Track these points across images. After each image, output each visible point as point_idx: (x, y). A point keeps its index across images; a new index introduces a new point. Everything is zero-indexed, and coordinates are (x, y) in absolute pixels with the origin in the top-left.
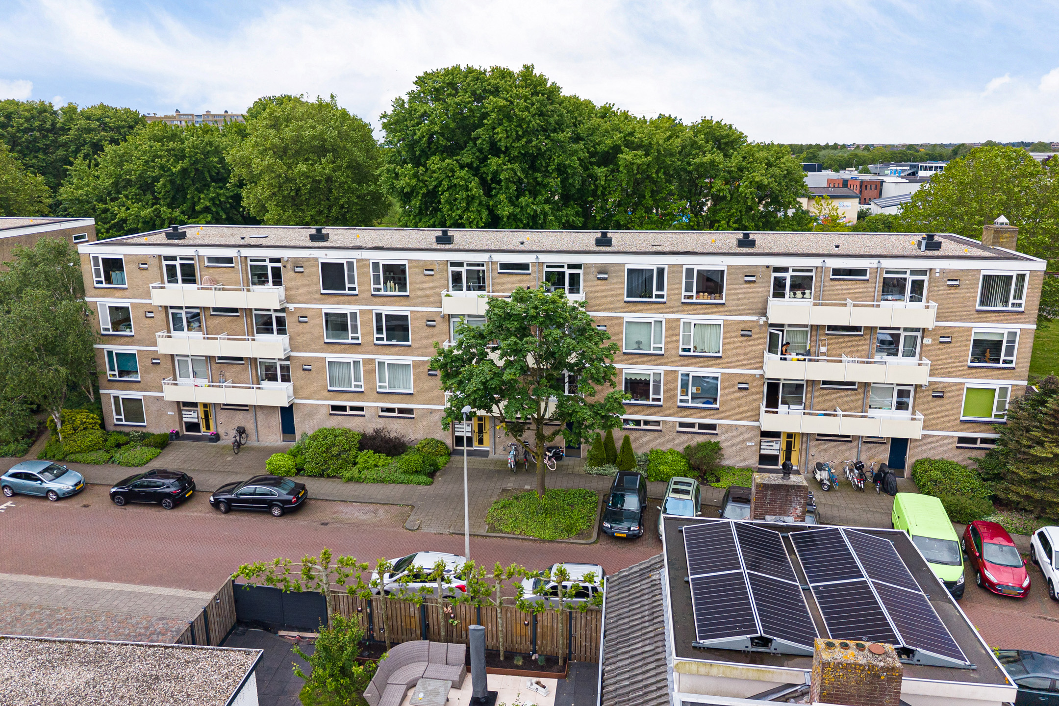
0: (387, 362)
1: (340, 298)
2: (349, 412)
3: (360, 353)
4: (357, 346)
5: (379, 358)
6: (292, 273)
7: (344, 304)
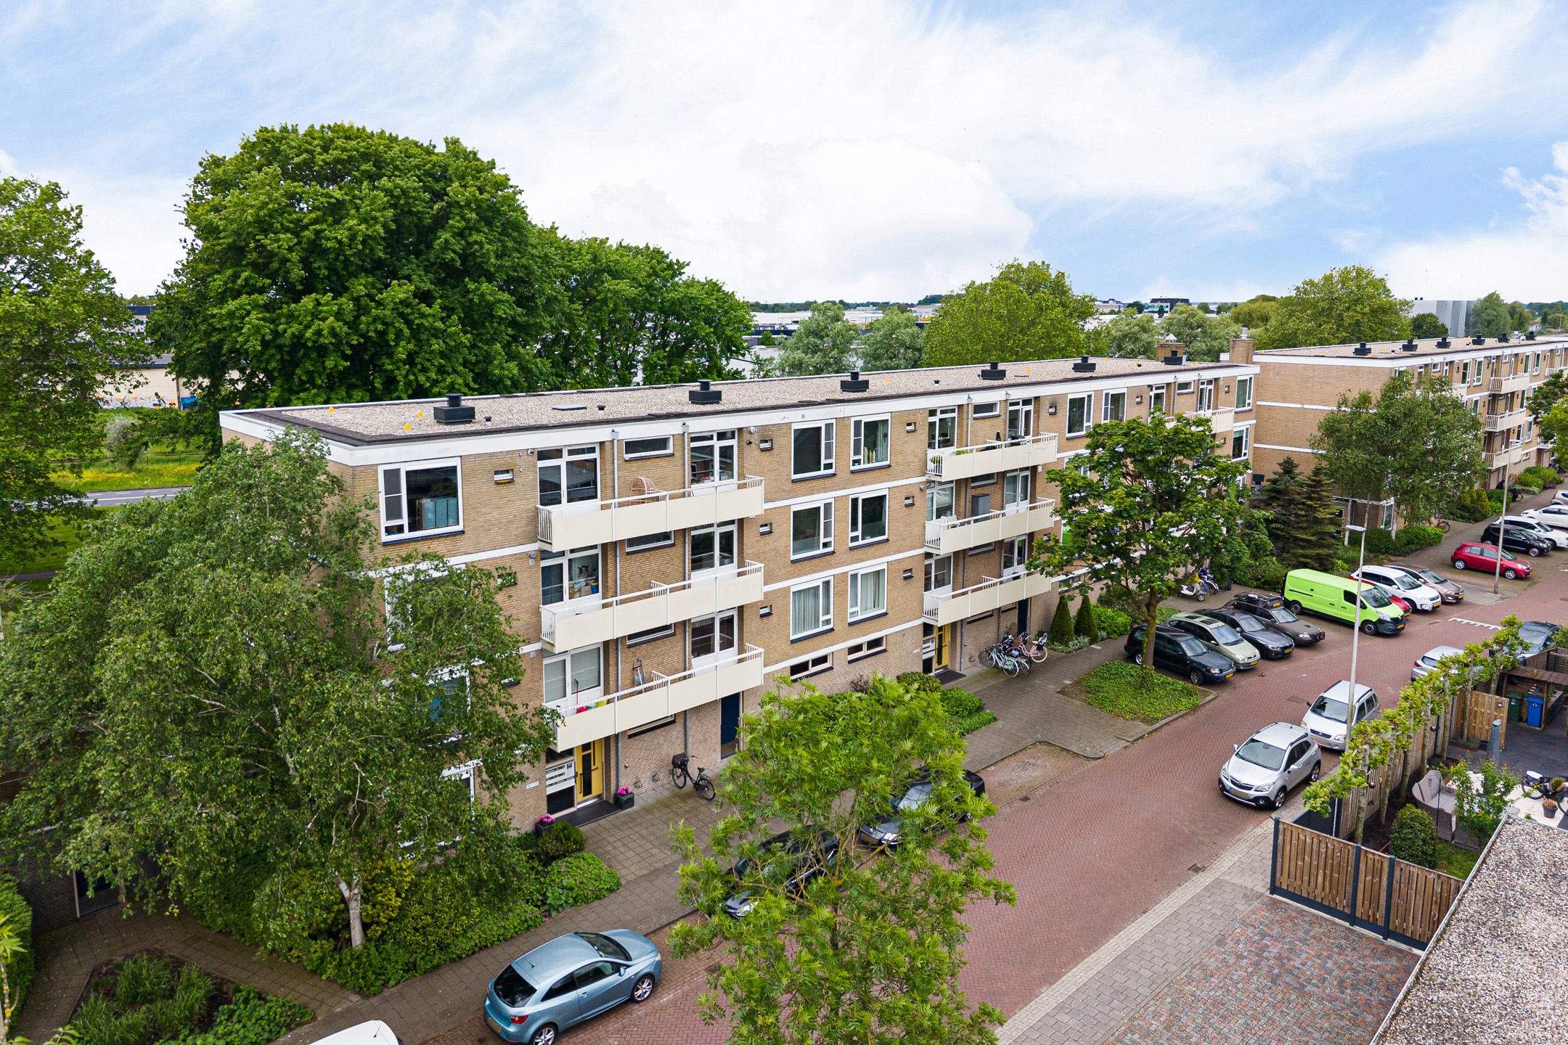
0: (861, 572)
1: (815, 483)
2: (812, 670)
3: (833, 567)
4: (829, 557)
5: (850, 569)
6: (757, 452)
7: (818, 492)
